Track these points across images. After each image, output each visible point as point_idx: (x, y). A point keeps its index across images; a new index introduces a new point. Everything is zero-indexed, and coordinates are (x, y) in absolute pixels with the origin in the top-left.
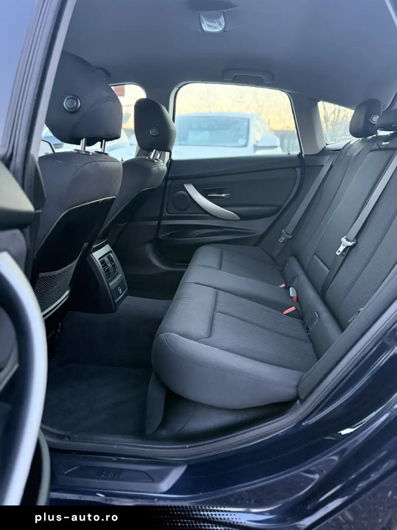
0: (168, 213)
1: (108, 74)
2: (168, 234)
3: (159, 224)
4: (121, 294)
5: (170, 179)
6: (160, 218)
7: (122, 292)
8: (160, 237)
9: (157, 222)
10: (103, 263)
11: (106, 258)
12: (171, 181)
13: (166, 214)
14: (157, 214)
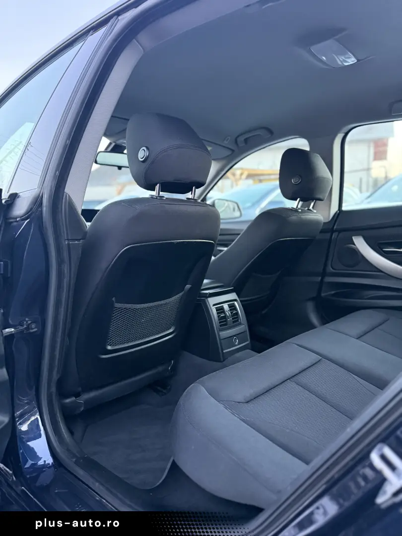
0: (333, 268)
1: (270, 132)
2: (333, 292)
3: (322, 280)
4: (236, 346)
5: (336, 231)
6: (324, 274)
7: (239, 344)
8: (323, 295)
9: (320, 278)
10: (220, 310)
11: (226, 306)
12: (337, 233)
13: (330, 269)
14: (321, 270)
